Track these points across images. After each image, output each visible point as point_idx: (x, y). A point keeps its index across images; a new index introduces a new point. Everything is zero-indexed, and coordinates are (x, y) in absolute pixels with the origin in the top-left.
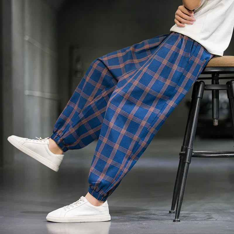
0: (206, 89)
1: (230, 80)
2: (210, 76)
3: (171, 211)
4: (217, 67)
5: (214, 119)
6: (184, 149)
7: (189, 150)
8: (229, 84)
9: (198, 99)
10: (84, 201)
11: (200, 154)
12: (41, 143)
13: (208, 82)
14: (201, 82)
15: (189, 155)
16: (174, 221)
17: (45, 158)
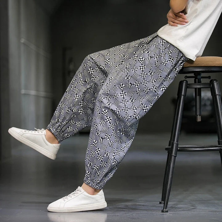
5: (197, 115)
7: (175, 145)
9: (182, 97)
10: (81, 191)
17: (43, 147)
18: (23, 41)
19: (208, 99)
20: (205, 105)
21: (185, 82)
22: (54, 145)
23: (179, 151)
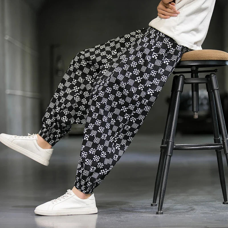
0: (186, 82)
1: (209, 73)
2: (189, 70)
3: (153, 204)
4: (197, 60)
5: (194, 112)
6: (164, 143)
7: (170, 143)
8: (208, 77)
9: (179, 93)
10: (71, 195)
11: (181, 147)
12: (29, 139)
13: (188, 76)
14: (180, 75)
15: (171, 148)
16: (157, 213)
17: (34, 153)
18: (7, 38)
19: (205, 98)
20: (202, 104)
21: (181, 77)
22: (47, 150)
23: (175, 149)
